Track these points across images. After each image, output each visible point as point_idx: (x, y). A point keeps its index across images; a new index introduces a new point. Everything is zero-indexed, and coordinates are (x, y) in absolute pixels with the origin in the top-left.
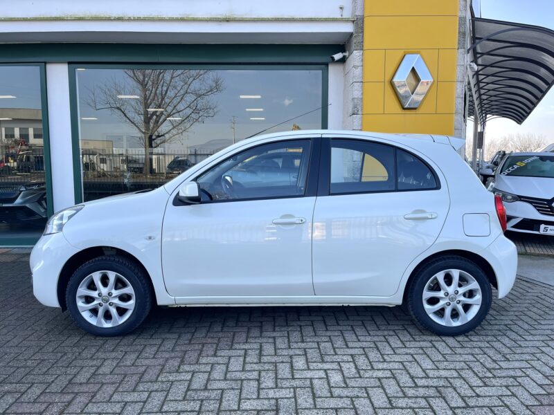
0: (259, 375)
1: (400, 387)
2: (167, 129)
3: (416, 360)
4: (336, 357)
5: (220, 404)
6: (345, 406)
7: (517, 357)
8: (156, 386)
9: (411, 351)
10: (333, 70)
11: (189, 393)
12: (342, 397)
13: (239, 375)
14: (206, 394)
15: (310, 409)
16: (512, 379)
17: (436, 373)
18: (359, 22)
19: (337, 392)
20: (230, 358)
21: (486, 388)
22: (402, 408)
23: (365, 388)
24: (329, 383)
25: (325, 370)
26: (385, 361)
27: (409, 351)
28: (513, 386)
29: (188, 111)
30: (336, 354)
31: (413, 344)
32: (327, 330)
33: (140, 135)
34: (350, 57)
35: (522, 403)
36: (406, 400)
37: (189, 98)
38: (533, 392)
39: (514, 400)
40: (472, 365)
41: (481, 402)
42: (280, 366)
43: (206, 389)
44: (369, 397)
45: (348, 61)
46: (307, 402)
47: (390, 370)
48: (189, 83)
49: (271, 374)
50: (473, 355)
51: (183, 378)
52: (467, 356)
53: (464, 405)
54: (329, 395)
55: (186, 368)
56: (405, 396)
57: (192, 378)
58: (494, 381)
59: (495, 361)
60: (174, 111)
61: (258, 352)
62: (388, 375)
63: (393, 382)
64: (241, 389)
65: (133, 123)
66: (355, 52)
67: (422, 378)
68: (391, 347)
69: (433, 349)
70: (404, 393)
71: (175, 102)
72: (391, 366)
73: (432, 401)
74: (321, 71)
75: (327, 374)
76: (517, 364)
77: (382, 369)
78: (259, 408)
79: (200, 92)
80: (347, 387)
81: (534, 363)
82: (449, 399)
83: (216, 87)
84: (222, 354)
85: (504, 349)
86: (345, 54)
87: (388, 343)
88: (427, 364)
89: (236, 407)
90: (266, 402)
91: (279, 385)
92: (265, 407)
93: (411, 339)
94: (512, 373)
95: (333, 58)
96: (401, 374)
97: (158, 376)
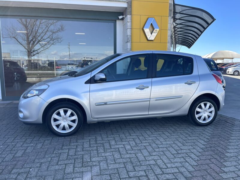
0: (97, 148)
1: (153, 148)
2: (39, 48)
3: (157, 139)
4: (127, 139)
5: (83, 160)
6: (133, 157)
7: (194, 135)
8: (53, 155)
9: (155, 136)
10: (119, 23)
11: (68, 157)
12: (131, 154)
13: (88, 149)
14: (76, 157)
15: (119, 159)
16: (193, 143)
17: (165, 143)
19: (129, 152)
20: (83, 143)
21: (184, 147)
22: (154, 156)
23: (140, 150)
24: (125, 149)
25: (123, 145)
26: (146, 140)
27: (154, 136)
28: (194, 145)
29: (49, 39)
30: (127, 138)
31: (156, 133)
32: (122, 130)
33: (25, 50)
34: (126, 18)
35: (198, 151)
36: (156, 152)
37: (49, 34)
38: (201, 147)
39: (194, 150)
40: (178, 139)
41: (183, 151)
42: (105, 144)
43: (75, 155)
44: (142, 153)
45: (125, 19)
46: (118, 156)
47: (148, 143)
48: (49, 26)
49: (102, 148)
50: (178, 135)
51: (64, 151)
52: (176, 136)
53: (177, 153)
54: (126, 153)
55: (66, 147)
56: (155, 151)
57: (68, 151)
58: (187, 144)
59: (186, 137)
60: (42, 39)
61: (95, 139)
62: (148, 145)
63: (150, 147)
64: (90, 154)
65: (21, 44)
66: (128, 16)
67: (160, 145)
68: (147, 134)
69: (164, 134)
70: (155, 150)
71: (42, 35)
72: (148, 141)
73: (165, 152)
74: (113, 23)
75: (124, 146)
76: (194, 138)
77: (146, 143)
78: (99, 160)
79: (54, 31)
80: (133, 150)
81: (200, 137)
82: (171, 151)
83: (62, 29)
84: (80, 141)
85: (189, 133)
86: (123, 16)
87: (146, 133)
88: (162, 140)
89: (89, 160)
90: (101, 158)
91: (106, 151)
92: (101, 160)
93: (155, 131)
94: (193, 141)
95: (119, 18)
96: (153, 144)
97: (54, 152)
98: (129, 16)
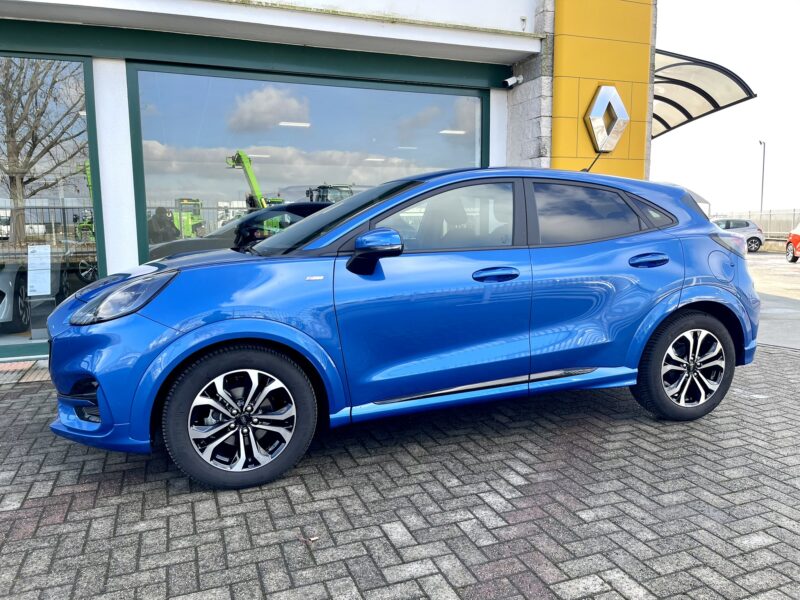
34: (528, 84)
66: (543, 78)
86: (518, 79)
95: (505, 83)
98: (545, 80)
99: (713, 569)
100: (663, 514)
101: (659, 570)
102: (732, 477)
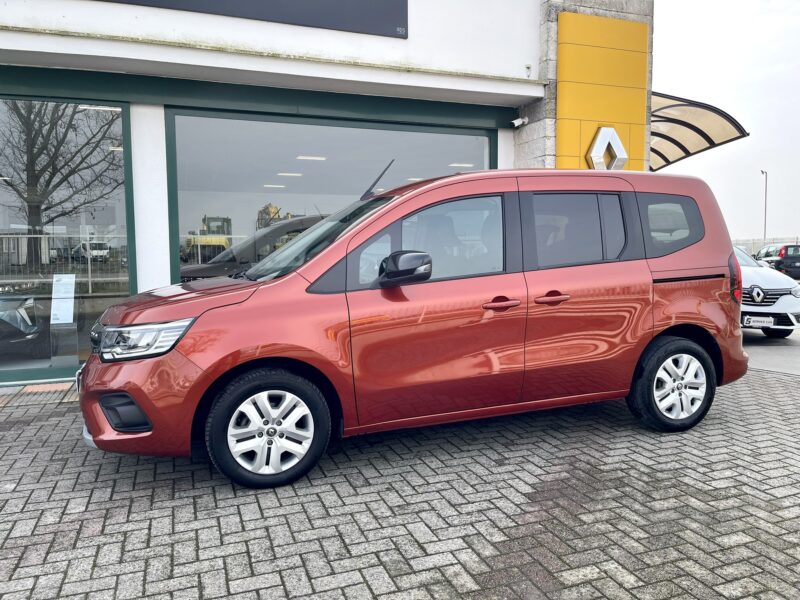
10: (504, 139)
18: (552, 87)
45: (526, 128)
86: (524, 120)
95: (512, 124)
98: (549, 122)
99: (696, 561)
100: (654, 517)
101: (649, 562)
102: (718, 487)
